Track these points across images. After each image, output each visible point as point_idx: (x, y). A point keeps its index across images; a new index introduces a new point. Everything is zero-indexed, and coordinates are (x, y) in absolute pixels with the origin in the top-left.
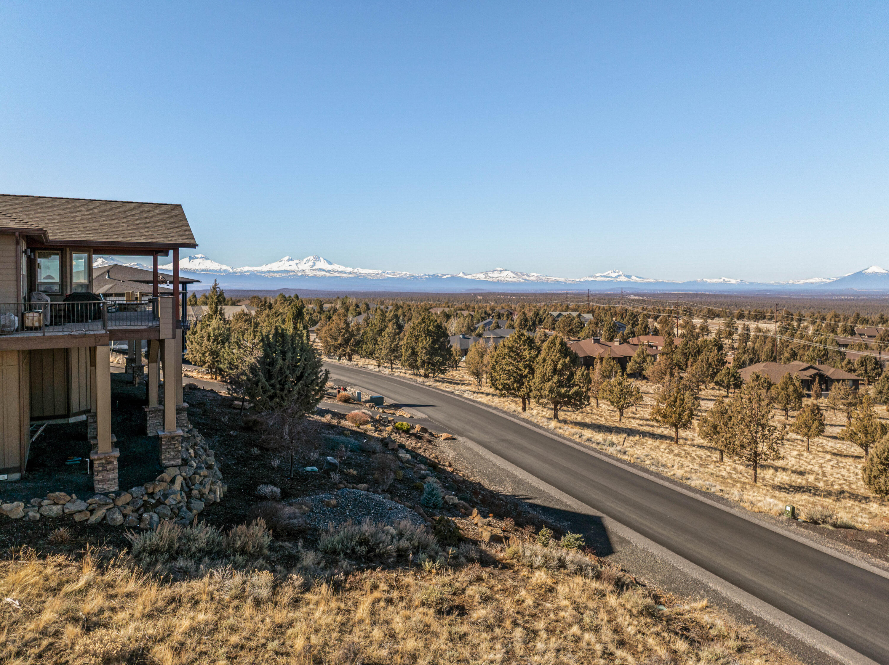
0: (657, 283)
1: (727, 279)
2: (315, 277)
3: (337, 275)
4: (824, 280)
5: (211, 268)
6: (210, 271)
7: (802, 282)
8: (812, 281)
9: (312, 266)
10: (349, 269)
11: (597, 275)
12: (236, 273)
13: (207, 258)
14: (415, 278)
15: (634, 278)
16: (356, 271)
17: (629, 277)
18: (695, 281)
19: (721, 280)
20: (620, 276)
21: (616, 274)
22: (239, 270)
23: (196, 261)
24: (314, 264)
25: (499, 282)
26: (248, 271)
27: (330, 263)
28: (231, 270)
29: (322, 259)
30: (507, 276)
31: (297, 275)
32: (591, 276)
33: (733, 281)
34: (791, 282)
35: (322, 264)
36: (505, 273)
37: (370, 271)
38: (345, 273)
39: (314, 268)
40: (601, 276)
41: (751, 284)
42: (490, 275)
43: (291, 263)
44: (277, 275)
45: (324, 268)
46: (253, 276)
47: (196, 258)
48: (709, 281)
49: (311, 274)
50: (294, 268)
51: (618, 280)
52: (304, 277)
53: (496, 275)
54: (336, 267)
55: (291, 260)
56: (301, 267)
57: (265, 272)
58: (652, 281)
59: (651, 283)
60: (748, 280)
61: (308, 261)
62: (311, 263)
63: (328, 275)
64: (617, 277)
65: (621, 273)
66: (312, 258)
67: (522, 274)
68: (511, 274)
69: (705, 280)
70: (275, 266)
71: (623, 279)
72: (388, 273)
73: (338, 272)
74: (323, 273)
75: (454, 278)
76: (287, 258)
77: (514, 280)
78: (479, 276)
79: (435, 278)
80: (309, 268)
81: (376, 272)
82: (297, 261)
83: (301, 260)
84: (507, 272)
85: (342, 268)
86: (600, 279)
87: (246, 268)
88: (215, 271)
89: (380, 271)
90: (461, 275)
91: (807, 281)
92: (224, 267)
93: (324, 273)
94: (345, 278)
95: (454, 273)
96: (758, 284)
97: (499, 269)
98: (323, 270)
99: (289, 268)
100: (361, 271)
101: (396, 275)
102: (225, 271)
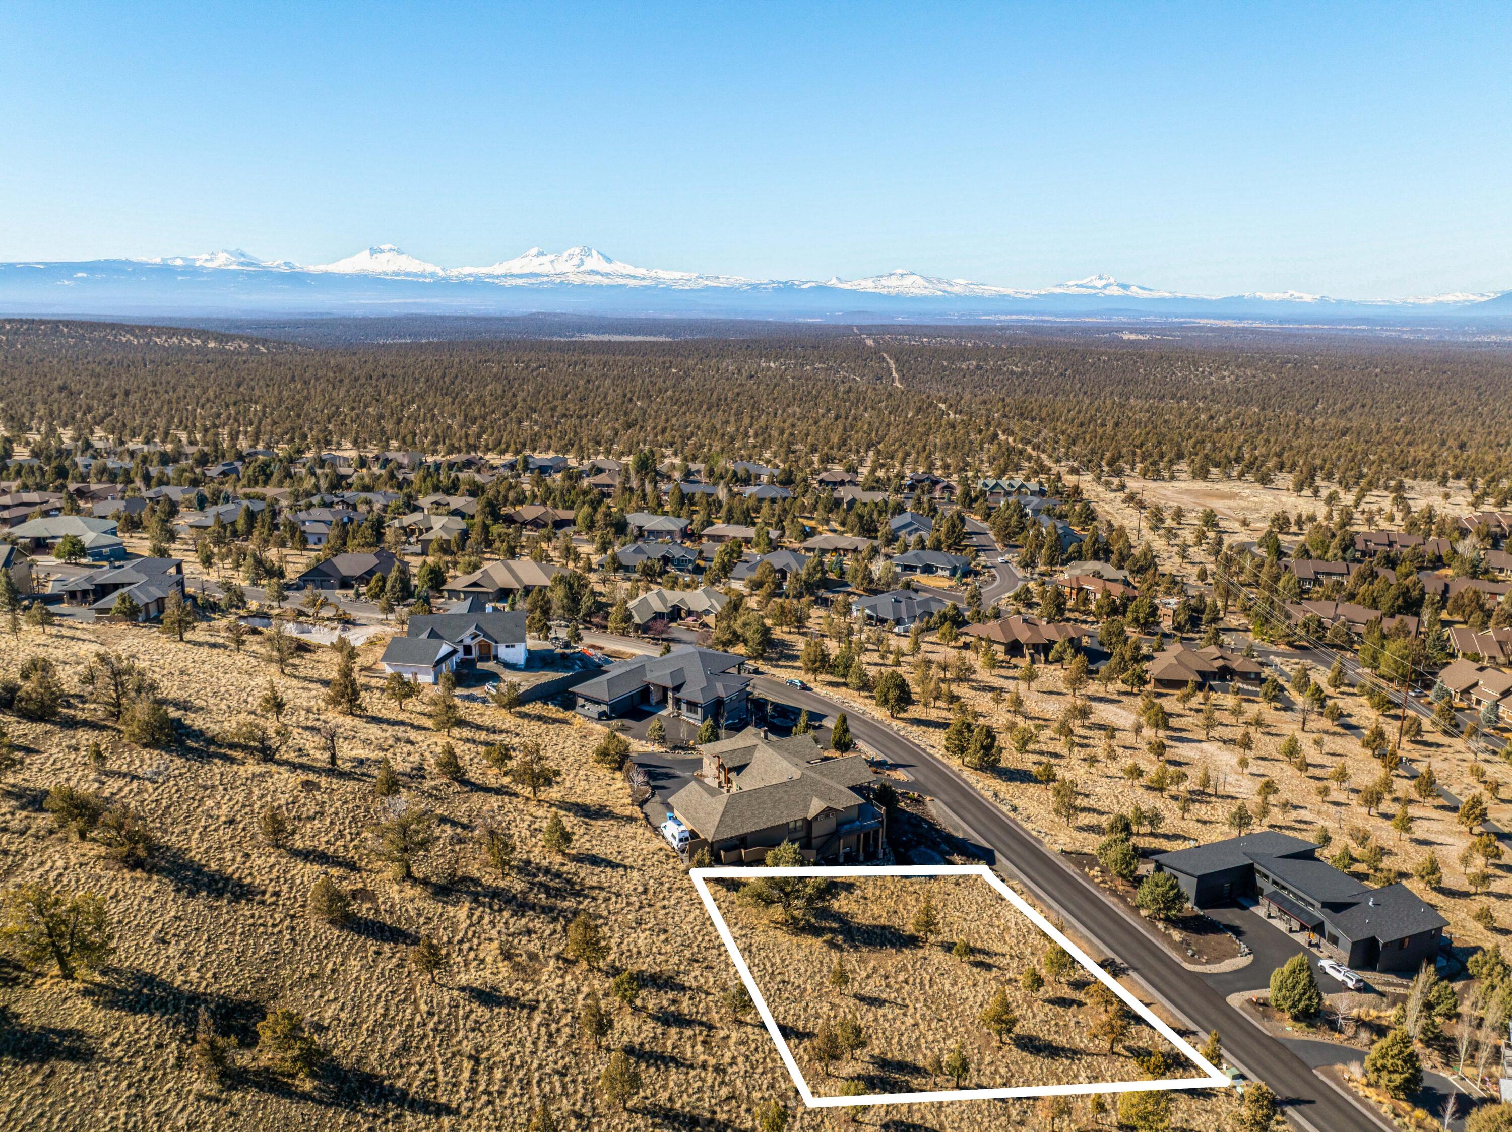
0: (1175, 300)
1: (1296, 294)
2: (582, 285)
3: (621, 281)
4: (1471, 298)
5: (409, 270)
6: (408, 274)
7: (1431, 301)
8: (1450, 298)
9: (579, 266)
10: (641, 271)
11: (1071, 283)
12: (450, 278)
13: (400, 252)
14: (755, 287)
15: (1134, 289)
16: (652, 274)
17: (1125, 287)
18: (1241, 297)
19: (1287, 296)
20: (1110, 285)
21: (1104, 282)
22: (455, 272)
23: (383, 257)
24: (582, 262)
25: (897, 298)
26: (470, 275)
27: (609, 260)
28: (441, 273)
29: (594, 253)
30: (914, 286)
31: (552, 282)
32: (1060, 286)
33: (1308, 298)
34: (1411, 300)
35: (594, 262)
36: (908, 281)
37: (677, 275)
38: (635, 277)
39: (582, 269)
40: (1078, 286)
41: (1339, 302)
42: (884, 282)
43: (542, 259)
44: (519, 282)
45: (599, 269)
46: (478, 284)
47: (382, 251)
48: (1265, 296)
49: (577, 280)
50: (547, 268)
51: (1107, 292)
52: (564, 287)
53: (893, 282)
54: (619, 267)
55: (543, 254)
56: (561, 267)
57: (498, 277)
58: (1166, 295)
59: (1163, 300)
60: (1333, 297)
61: (571, 256)
62: (576, 261)
63: (606, 281)
64: (1105, 287)
65: (1112, 280)
66: (578, 250)
67: (939, 281)
68: (921, 282)
69: (1258, 294)
70: (516, 266)
71: (1115, 291)
72: (707, 278)
73: (622, 276)
74: (597, 279)
75: (821, 289)
76: (534, 251)
77: (926, 292)
78: (864, 284)
79: (787, 288)
80: (574, 269)
81: (687, 275)
82: (552, 257)
83: (559, 254)
84: (914, 278)
85: (629, 270)
86: (1074, 290)
87: (467, 270)
88: (416, 275)
89: (694, 275)
90: (834, 281)
91: (1441, 299)
92: (430, 268)
93: (599, 277)
94: (635, 289)
95: (822, 281)
96: (1351, 303)
97: (899, 271)
98: (598, 273)
99: (539, 270)
100: (662, 274)
101: (722, 283)
102: (433, 275)
